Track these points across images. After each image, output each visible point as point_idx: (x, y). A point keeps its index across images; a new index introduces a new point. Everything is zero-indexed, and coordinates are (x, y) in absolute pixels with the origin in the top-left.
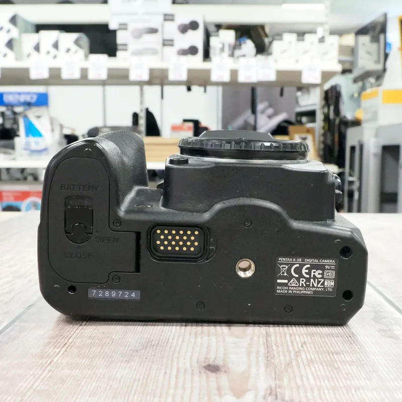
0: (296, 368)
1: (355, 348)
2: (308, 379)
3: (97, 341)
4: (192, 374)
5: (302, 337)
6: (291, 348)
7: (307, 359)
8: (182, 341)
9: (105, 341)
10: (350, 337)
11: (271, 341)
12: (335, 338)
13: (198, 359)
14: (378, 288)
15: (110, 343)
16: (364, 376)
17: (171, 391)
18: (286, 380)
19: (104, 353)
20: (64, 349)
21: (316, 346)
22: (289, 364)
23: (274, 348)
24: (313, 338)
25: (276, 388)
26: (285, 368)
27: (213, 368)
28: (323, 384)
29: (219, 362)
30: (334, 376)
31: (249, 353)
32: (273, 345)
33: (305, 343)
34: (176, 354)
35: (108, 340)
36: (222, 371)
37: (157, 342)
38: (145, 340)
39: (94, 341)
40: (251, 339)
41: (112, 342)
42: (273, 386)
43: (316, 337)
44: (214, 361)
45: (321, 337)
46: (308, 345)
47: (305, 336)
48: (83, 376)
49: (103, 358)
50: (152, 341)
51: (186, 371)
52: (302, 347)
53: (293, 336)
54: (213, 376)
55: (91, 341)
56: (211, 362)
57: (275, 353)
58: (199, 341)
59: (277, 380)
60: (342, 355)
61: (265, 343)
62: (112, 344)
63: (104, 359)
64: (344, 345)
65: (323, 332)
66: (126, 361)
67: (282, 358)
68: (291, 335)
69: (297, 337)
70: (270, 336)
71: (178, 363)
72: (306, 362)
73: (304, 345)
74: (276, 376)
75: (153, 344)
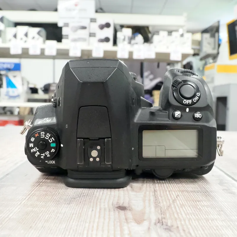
0: (173, 209)
1: (209, 198)
2: (181, 214)
4: (109, 211)
5: (176, 193)
6: (170, 198)
7: (180, 204)
8: (103, 194)
9: (54, 193)
10: (206, 193)
11: (158, 194)
12: (197, 193)
13: (112, 203)
14: (221, 168)
15: (58, 194)
16: (216, 213)
17: (97, 220)
18: (168, 215)
19: (54, 199)
20: (28, 197)
21: (185, 197)
22: (169, 206)
23: (160, 198)
24: (183, 193)
25: (162, 219)
26: (167, 209)
27: (122, 208)
28: (191, 217)
29: (126, 205)
30: (197, 213)
31: (144, 201)
32: (159, 196)
33: (178, 195)
34: (99, 200)
35: (56, 193)
36: (128, 210)
37: (87, 194)
38: (79, 193)
39: (47, 193)
40: (145, 193)
42: (160, 218)
43: (184, 192)
44: (123, 204)
45: (188, 192)
46: (180, 197)
47: (178, 192)
48: (40, 211)
49: (54, 201)
51: (105, 209)
52: (177, 197)
53: (171, 192)
54: (122, 212)
56: (121, 205)
57: (160, 200)
59: (162, 215)
60: (201, 202)
61: (154, 195)
63: (54, 202)
64: (202, 197)
65: (189, 190)
66: (67, 204)
67: (165, 203)
68: (169, 191)
69: (173, 193)
70: (157, 192)
71: (100, 205)
72: (179, 206)
73: (178, 197)
74: (162, 213)
75: (84, 195)
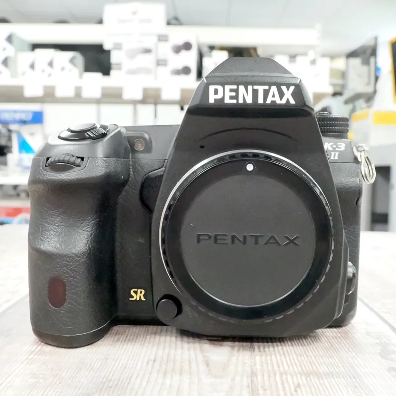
3: (42, 380)
5: (295, 378)
8: (147, 382)
9: (51, 380)
10: (354, 377)
12: (336, 379)
14: (383, 315)
15: (58, 382)
21: (313, 389)
23: (261, 392)
24: (308, 379)
32: (259, 387)
33: (299, 385)
37: (115, 383)
38: (101, 380)
39: (38, 380)
40: (233, 380)
41: (60, 382)
43: (312, 377)
45: (318, 378)
46: (303, 388)
47: (299, 376)
50: (111, 380)
53: (284, 376)
55: (34, 380)
58: (168, 381)
61: (250, 385)
62: (60, 385)
65: (321, 371)
68: (281, 375)
69: (289, 377)
70: (256, 376)
73: (298, 389)
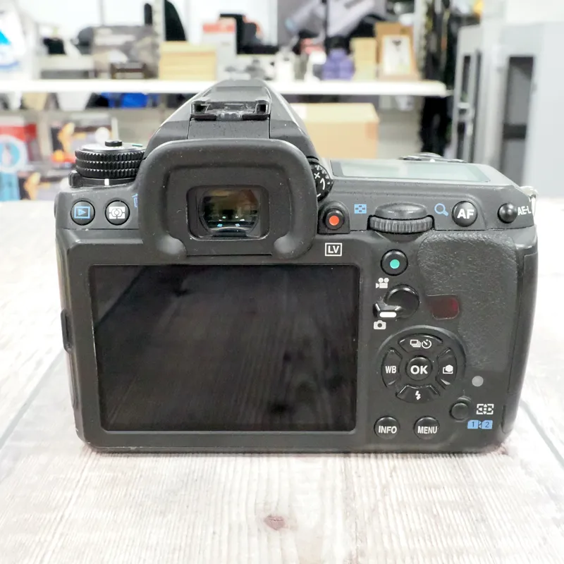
0: (382, 518)
1: (459, 476)
2: (398, 538)
4: (249, 535)
6: (377, 481)
7: (397, 499)
11: (351, 467)
13: (256, 504)
16: (470, 531)
18: (370, 542)
19: (131, 498)
20: (77, 492)
22: (374, 510)
25: (357, 557)
26: (369, 518)
27: (275, 522)
28: (417, 546)
29: (283, 512)
30: (431, 530)
34: (227, 497)
35: (135, 471)
36: (287, 527)
42: (354, 552)
44: (277, 509)
48: (106, 544)
49: (131, 507)
51: (240, 527)
52: (391, 476)
54: (276, 535)
56: (273, 512)
57: (356, 490)
59: (359, 541)
60: (442, 490)
63: (132, 509)
64: (445, 471)
66: (161, 512)
67: (365, 498)
72: (395, 507)
74: (358, 534)
75: (195, 478)
